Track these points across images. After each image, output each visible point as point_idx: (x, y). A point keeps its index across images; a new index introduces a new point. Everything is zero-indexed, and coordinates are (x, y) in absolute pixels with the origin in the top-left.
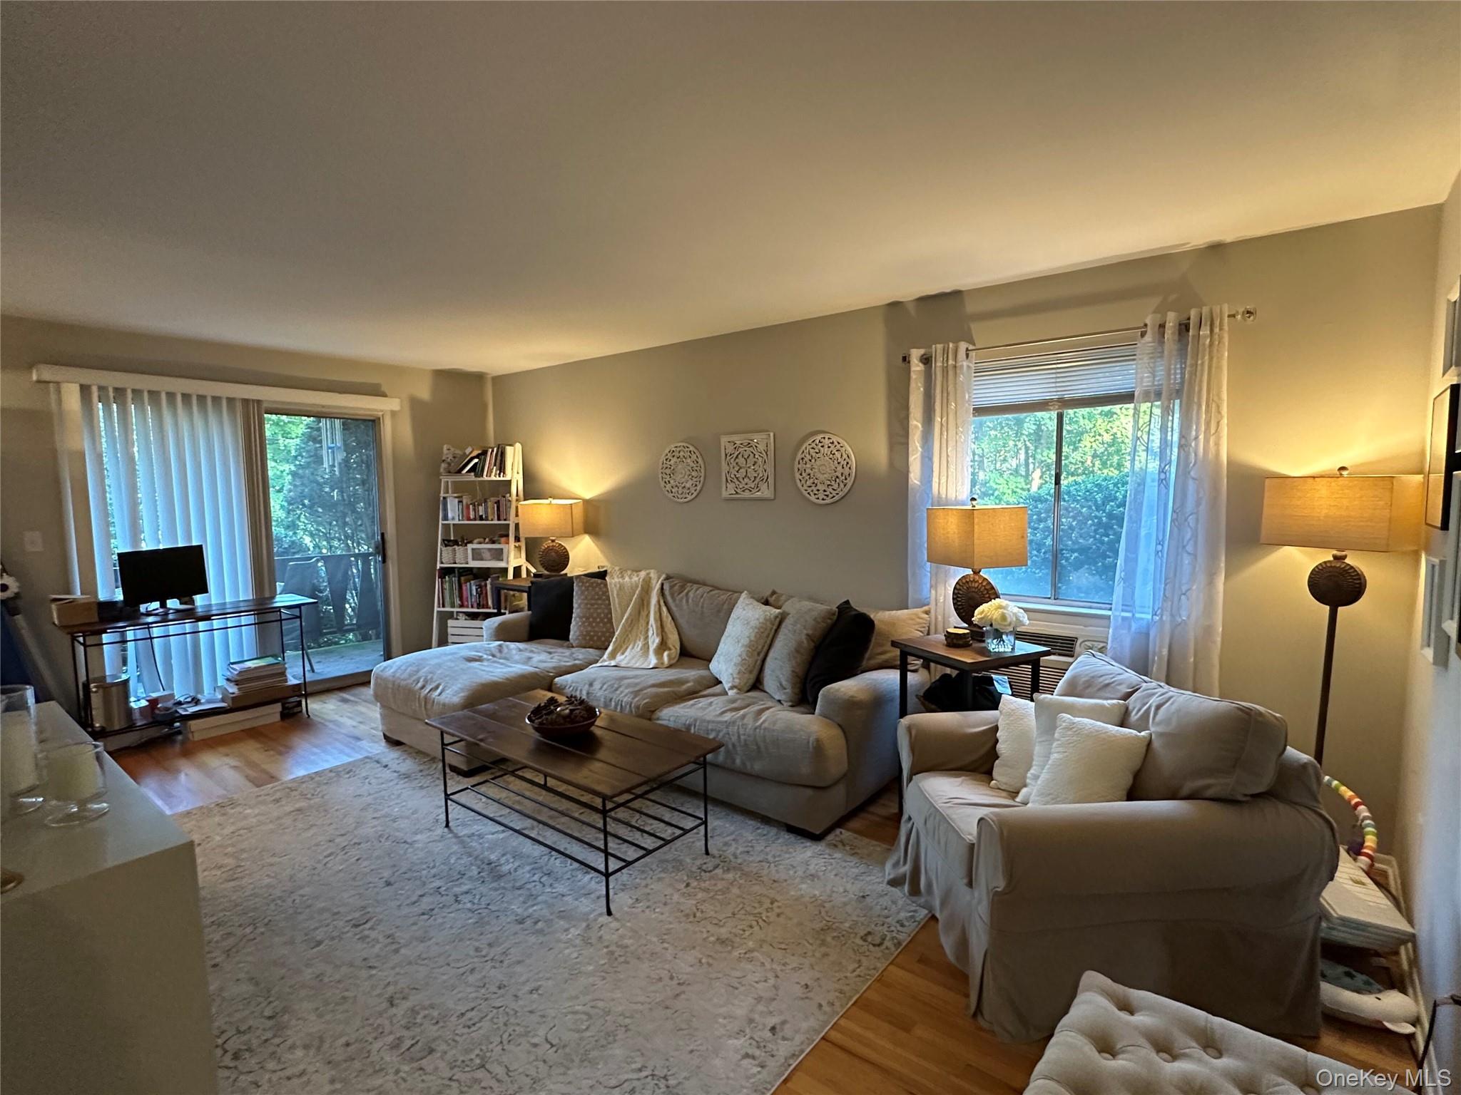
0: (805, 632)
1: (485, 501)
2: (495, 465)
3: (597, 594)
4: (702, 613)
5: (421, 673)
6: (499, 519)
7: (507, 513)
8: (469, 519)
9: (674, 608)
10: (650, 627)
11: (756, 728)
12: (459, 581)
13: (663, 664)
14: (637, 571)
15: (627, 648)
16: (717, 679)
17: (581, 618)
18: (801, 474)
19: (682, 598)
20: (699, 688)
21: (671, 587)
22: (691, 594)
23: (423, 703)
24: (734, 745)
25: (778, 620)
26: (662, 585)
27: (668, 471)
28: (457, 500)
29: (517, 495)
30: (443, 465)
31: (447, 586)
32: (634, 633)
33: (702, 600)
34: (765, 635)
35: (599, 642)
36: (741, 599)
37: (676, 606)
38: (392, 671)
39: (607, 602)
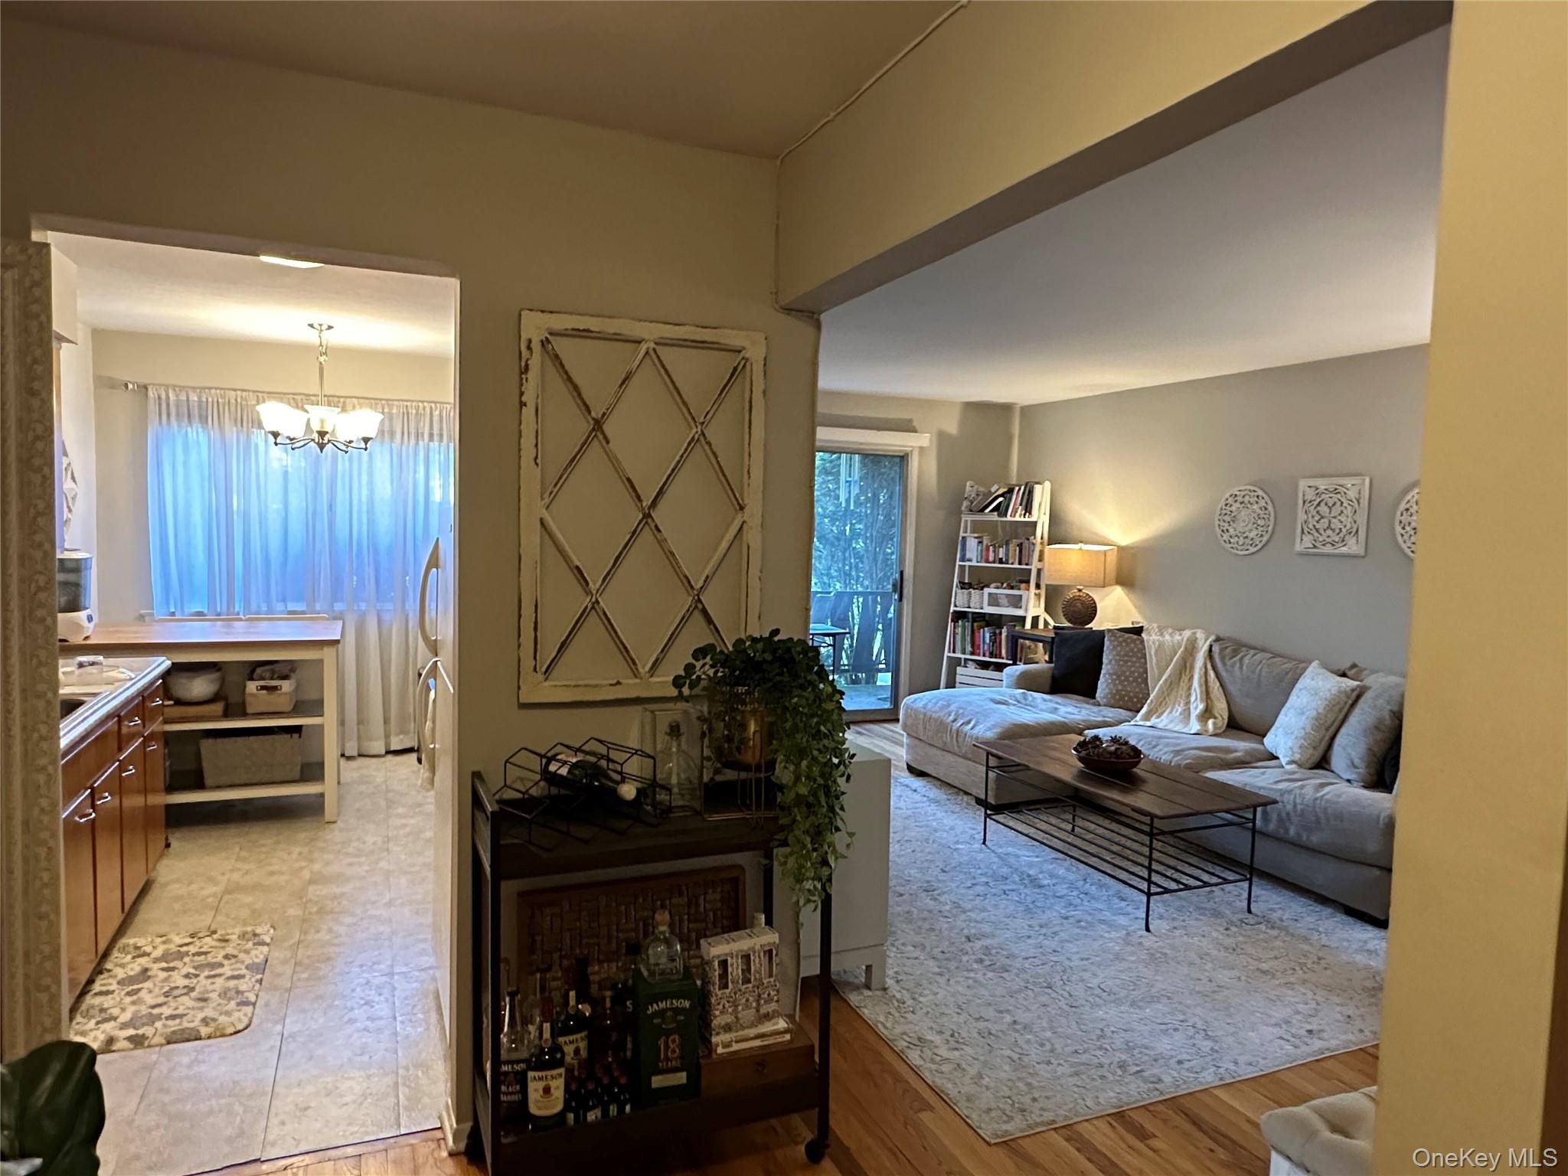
0: (1389, 707)
1: (1007, 544)
2: (1021, 505)
3: (1132, 650)
4: (1259, 682)
5: (953, 707)
6: (1020, 564)
7: (1030, 556)
8: (987, 561)
9: (1224, 674)
10: (1193, 691)
11: (1316, 799)
12: (972, 626)
13: (1207, 731)
14: (1179, 630)
15: (1162, 713)
16: (1272, 754)
17: (1110, 674)
18: (1404, 528)
19: (1235, 663)
20: (1248, 759)
21: (1222, 650)
22: (1246, 661)
23: (955, 736)
24: (1288, 814)
25: (1355, 693)
26: (1211, 646)
27: (1227, 518)
28: (977, 540)
29: (1042, 538)
30: (965, 503)
31: (959, 630)
32: (1172, 697)
33: (1260, 667)
34: (1337, 709)
35: (1132, 702)
36: (1310, 669)
37: (1227, 671)
38: (923, 703)
39: (1143, 660)
